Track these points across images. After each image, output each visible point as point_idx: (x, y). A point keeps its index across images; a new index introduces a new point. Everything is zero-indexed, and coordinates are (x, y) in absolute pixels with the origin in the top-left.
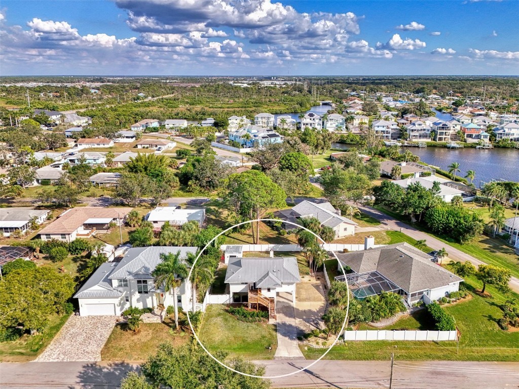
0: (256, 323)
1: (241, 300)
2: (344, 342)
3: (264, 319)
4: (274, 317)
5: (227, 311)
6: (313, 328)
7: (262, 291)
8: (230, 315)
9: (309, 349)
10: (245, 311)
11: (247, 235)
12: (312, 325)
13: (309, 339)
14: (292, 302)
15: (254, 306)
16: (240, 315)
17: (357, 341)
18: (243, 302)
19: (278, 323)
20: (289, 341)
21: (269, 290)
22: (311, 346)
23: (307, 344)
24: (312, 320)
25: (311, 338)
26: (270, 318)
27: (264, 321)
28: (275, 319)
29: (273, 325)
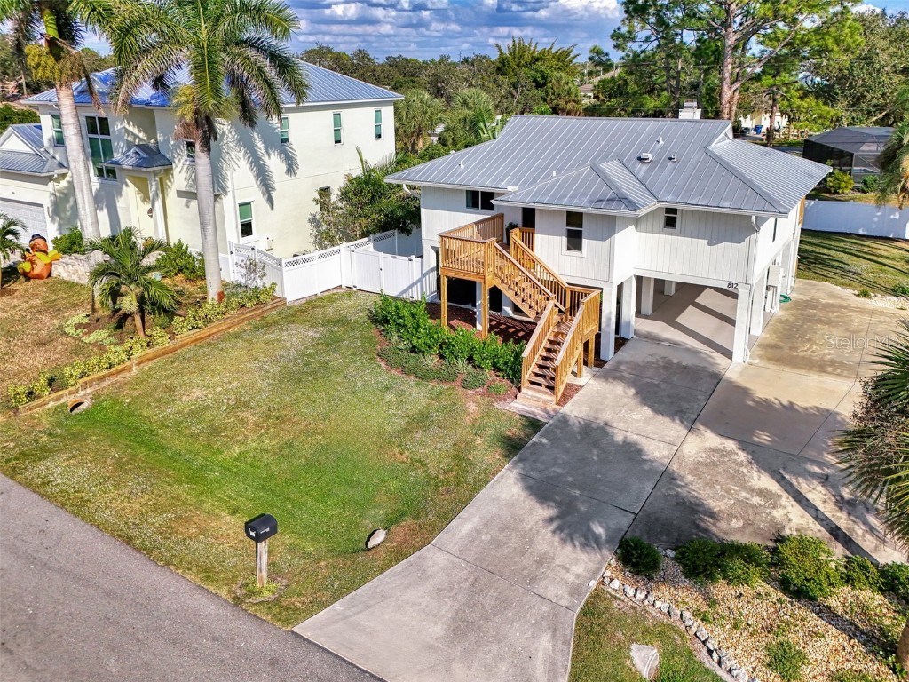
6: (797, 524)
8: (374, 332)
13: (720, 589)
14: (728, 354)
22: (710, 663)
23: (678, 623)
24: (816, 469)
25: (742, 589)
26: (531, 383)
27: (488, 389)
28: (552, 399)
29: (523, 418)
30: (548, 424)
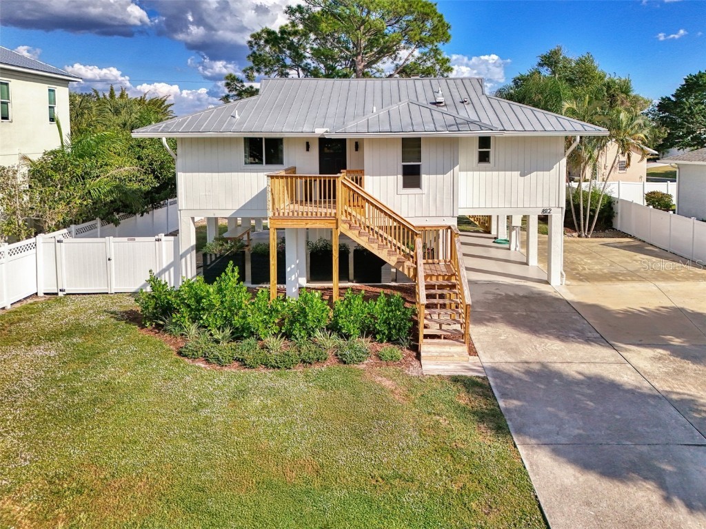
1: (249, 272)
19: (496, 372)
26: (426, 336)
27: (379, 357)
28: (464, 349)
29: (455, 379)
30: (490, 378)
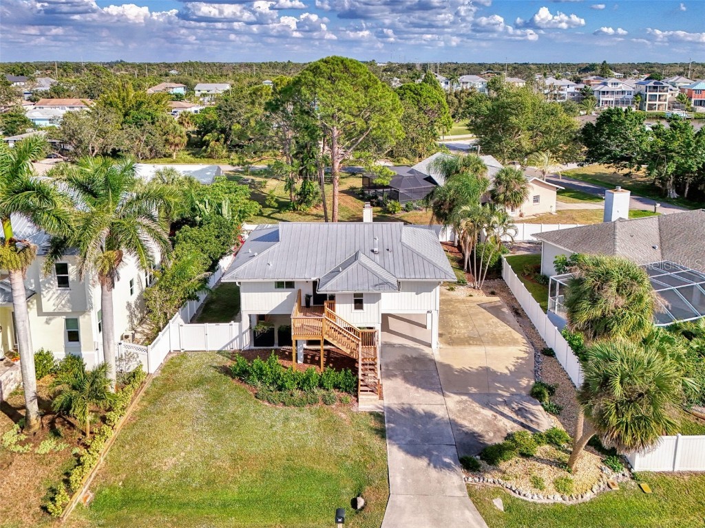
0: (315, 407)
1: (276, 341)
2: (634, 477)
3: (344, 395)
4: (375, 389)
5: (227, 371)
6: (509, 426)
7: (337, 306)
8: (235, 383)
9: (508, 508)
10: (281, 371)
11: (313, 215)
12: (502, 414)
13: (503, 465)
14: (430, 346)
15: (313, 357)
16: (264, 383)
17: (681, 474)
18: (280, 345)
19: (390, 410)
20: (434, 473)
21: (359, 303)
22: (517, 496)
23: (498, 485)
24: (500, 400)
25: (510, 462)
26: (361, 391)
27: (341, 401)
28: (377, 397)
29: (371, 413)
30: (385, 413)
